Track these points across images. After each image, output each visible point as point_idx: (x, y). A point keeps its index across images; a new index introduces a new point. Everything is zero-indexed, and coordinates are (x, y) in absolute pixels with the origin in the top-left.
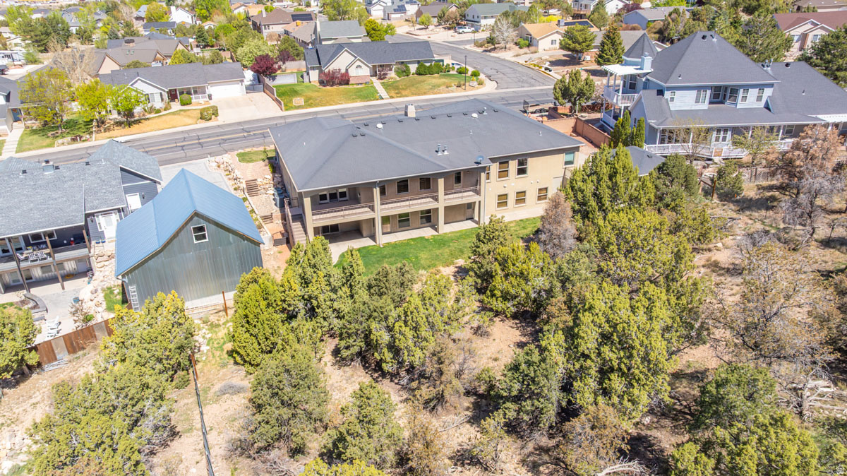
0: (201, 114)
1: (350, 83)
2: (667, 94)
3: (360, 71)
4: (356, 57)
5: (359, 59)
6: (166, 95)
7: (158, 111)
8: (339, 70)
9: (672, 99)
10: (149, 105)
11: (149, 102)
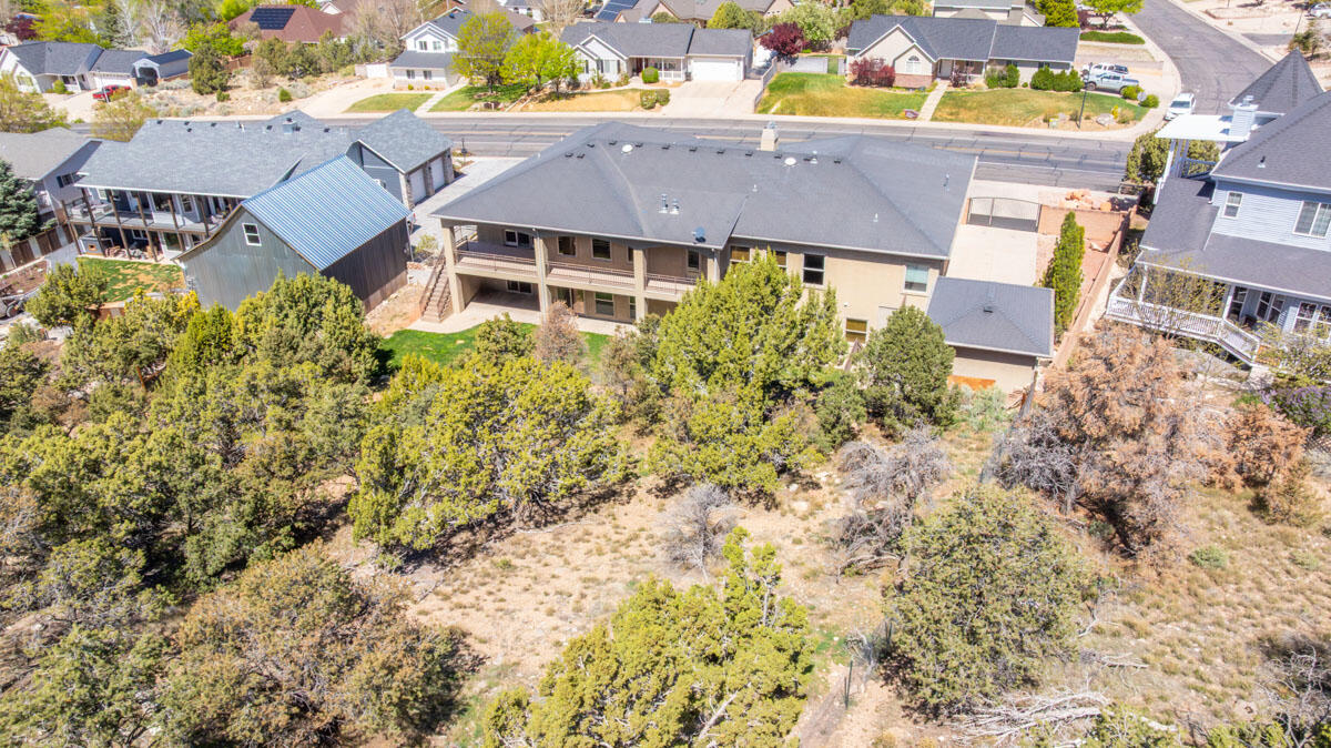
0: (641, 98)
1: (896, 83)
2: (1221, 198)
3: (915, 68)
4: (912, 42)
5: (917, 48)
6: (627, 65)
7: (607, 86)
9: (1232, 211)
10: (600, 76)
11: (602, 72)
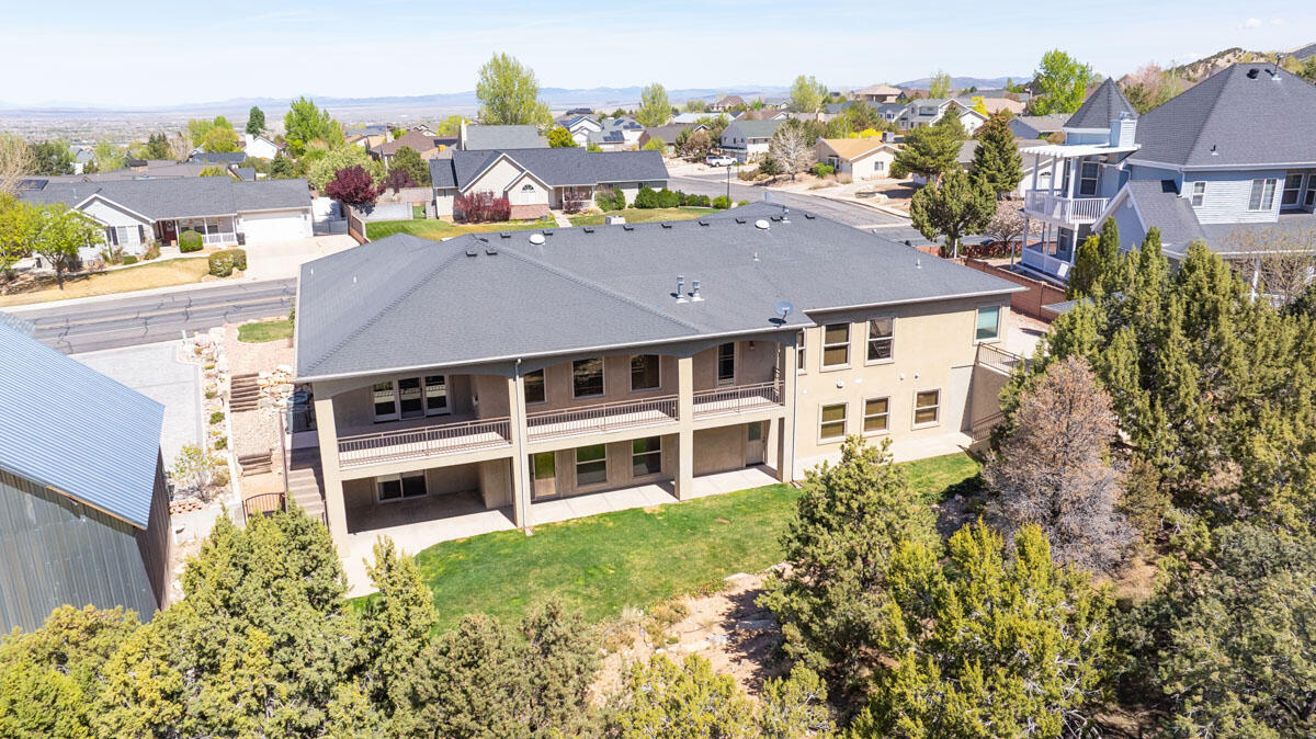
0: (210, 263)
1: (512, 217)
2: (1188, 189)
3: (531, 198)
4: (522, 171)
5: (528, 175)
6: (152, 231)
7: (131, 260)
8: (492, 193)
9: (1198, 200)
10: (115, 248)
11: (116, 243)
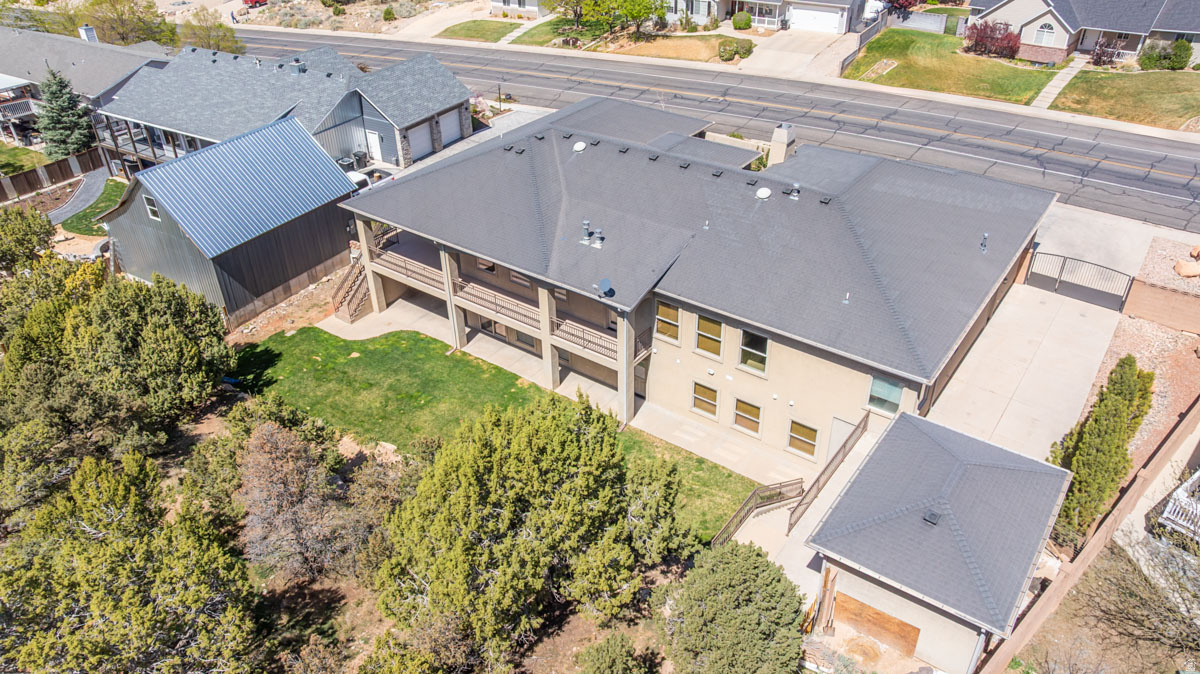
3: (1047, 39)
4: (1048, 6)
5: (1050, 12)
6: (716, 8)
7: (694, 29)
8: (1007, 26)
11: (692, 13)
